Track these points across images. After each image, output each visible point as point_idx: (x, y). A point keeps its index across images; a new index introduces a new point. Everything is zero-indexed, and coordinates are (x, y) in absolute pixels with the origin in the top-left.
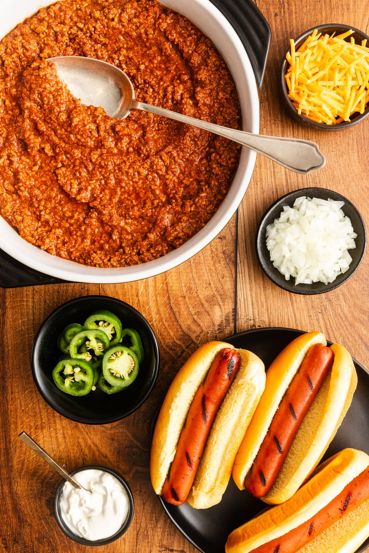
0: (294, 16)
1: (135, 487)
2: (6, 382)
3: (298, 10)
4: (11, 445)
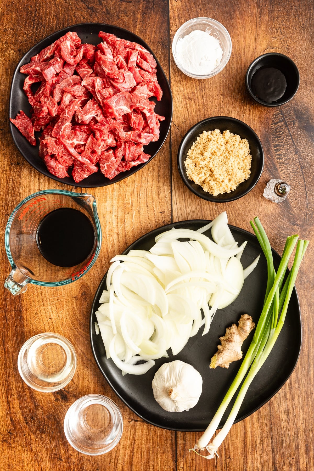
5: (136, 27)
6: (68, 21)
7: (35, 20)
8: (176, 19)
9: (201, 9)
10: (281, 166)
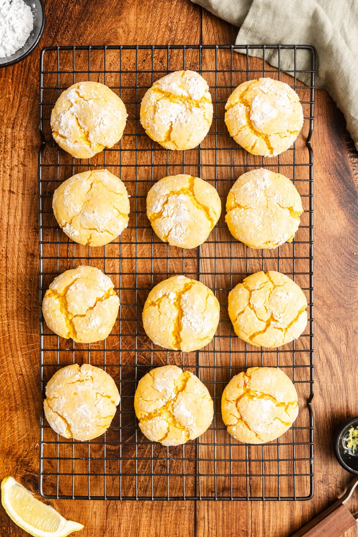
10: (355, 168)
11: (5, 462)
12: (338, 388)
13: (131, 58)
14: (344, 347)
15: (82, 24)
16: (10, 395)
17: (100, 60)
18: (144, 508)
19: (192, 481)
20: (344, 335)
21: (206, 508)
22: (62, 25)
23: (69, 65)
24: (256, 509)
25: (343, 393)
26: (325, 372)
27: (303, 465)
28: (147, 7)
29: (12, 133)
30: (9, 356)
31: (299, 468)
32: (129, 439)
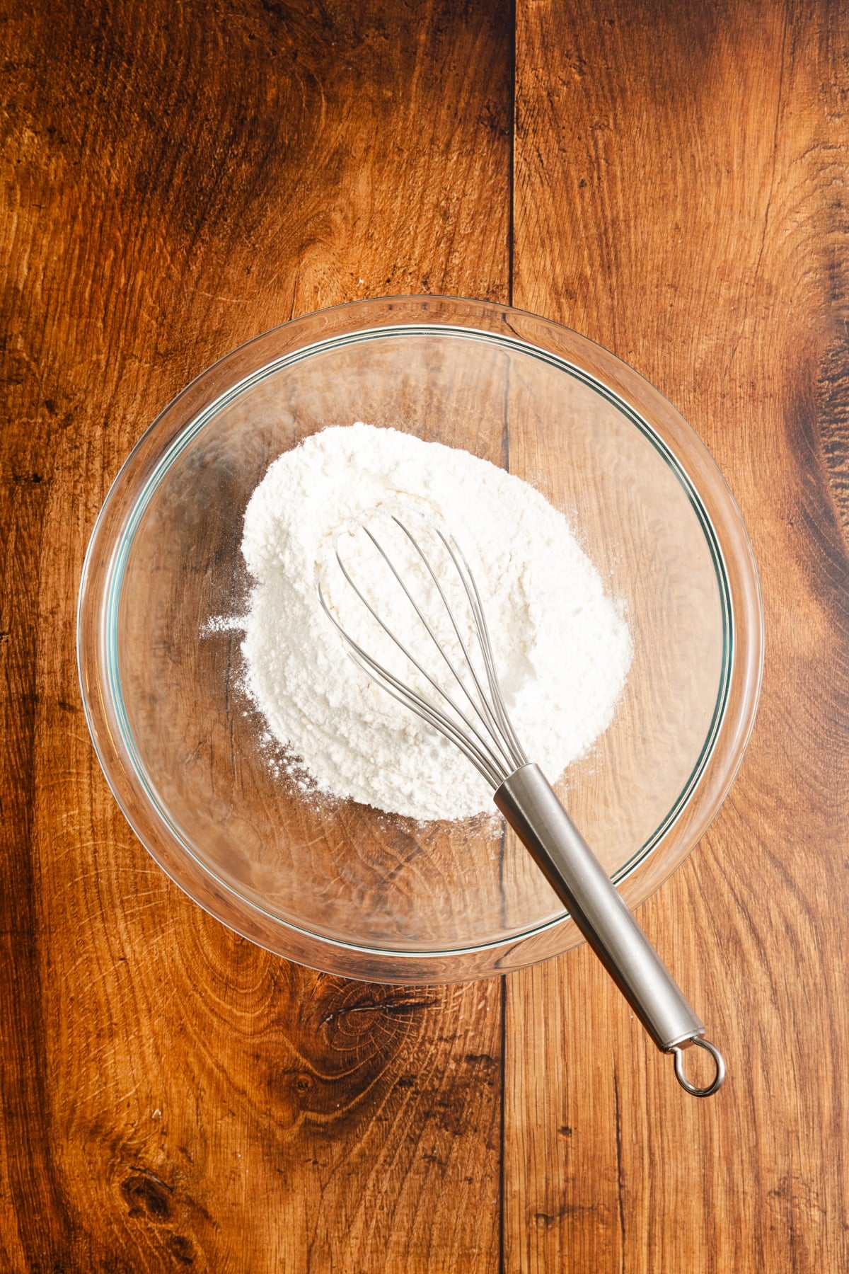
0: (619, 186)
1: (304, 1154)
2: (36, 940)
3: (627, 175)
4: (49, 1071)
5: (413, 70)
6: (202, 46)
7: (100, 39)
8: (537, 51)
9: (612, 22)
10: (845, 510)
11: (87, 1149)
12: (812, 987)
13: (360, 274)
14: (822, 899)
15: (255, 204)
16: (97, 1003)
17: (294, 279)
18: (390, 1251)
19: (493, 1191)
20: (823, 872)
21: (525, 1250)
22: (213, 206)
23: (226, 290)
24: (633, 1254)
25: (821, 999)
26: (784, 954)
27: (735, 1155)
28: (395, 165)
29: (104, 436)
30: (95, 918)
31: (727, 1164)
32: (357, 1099)
